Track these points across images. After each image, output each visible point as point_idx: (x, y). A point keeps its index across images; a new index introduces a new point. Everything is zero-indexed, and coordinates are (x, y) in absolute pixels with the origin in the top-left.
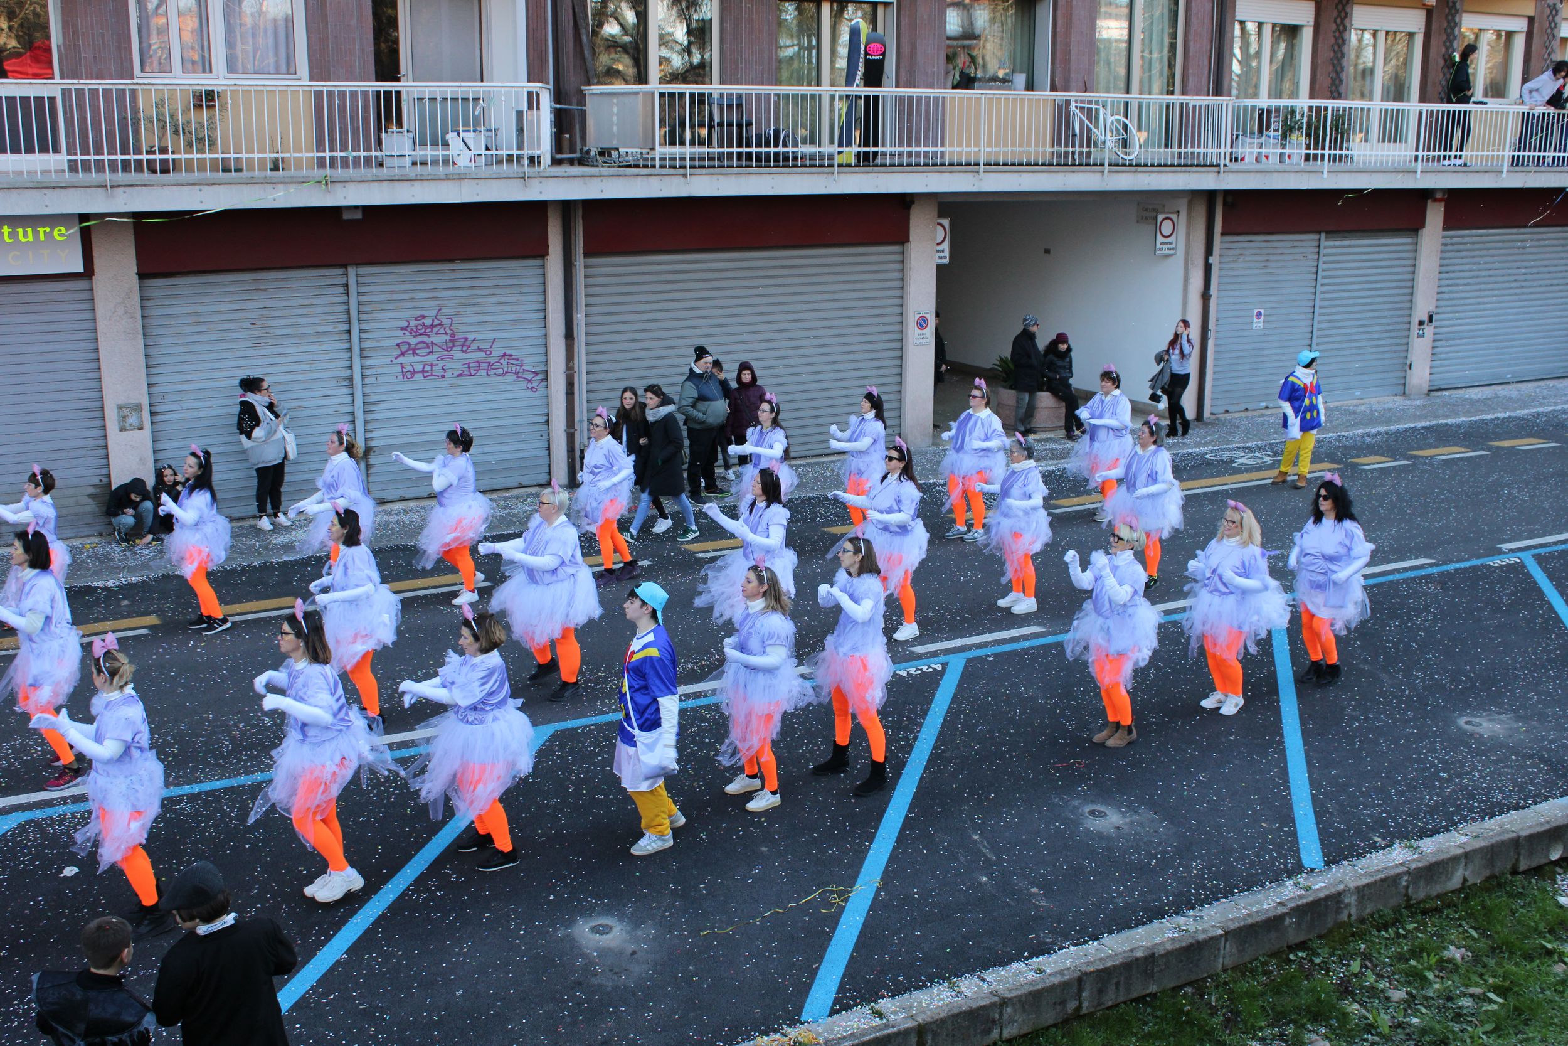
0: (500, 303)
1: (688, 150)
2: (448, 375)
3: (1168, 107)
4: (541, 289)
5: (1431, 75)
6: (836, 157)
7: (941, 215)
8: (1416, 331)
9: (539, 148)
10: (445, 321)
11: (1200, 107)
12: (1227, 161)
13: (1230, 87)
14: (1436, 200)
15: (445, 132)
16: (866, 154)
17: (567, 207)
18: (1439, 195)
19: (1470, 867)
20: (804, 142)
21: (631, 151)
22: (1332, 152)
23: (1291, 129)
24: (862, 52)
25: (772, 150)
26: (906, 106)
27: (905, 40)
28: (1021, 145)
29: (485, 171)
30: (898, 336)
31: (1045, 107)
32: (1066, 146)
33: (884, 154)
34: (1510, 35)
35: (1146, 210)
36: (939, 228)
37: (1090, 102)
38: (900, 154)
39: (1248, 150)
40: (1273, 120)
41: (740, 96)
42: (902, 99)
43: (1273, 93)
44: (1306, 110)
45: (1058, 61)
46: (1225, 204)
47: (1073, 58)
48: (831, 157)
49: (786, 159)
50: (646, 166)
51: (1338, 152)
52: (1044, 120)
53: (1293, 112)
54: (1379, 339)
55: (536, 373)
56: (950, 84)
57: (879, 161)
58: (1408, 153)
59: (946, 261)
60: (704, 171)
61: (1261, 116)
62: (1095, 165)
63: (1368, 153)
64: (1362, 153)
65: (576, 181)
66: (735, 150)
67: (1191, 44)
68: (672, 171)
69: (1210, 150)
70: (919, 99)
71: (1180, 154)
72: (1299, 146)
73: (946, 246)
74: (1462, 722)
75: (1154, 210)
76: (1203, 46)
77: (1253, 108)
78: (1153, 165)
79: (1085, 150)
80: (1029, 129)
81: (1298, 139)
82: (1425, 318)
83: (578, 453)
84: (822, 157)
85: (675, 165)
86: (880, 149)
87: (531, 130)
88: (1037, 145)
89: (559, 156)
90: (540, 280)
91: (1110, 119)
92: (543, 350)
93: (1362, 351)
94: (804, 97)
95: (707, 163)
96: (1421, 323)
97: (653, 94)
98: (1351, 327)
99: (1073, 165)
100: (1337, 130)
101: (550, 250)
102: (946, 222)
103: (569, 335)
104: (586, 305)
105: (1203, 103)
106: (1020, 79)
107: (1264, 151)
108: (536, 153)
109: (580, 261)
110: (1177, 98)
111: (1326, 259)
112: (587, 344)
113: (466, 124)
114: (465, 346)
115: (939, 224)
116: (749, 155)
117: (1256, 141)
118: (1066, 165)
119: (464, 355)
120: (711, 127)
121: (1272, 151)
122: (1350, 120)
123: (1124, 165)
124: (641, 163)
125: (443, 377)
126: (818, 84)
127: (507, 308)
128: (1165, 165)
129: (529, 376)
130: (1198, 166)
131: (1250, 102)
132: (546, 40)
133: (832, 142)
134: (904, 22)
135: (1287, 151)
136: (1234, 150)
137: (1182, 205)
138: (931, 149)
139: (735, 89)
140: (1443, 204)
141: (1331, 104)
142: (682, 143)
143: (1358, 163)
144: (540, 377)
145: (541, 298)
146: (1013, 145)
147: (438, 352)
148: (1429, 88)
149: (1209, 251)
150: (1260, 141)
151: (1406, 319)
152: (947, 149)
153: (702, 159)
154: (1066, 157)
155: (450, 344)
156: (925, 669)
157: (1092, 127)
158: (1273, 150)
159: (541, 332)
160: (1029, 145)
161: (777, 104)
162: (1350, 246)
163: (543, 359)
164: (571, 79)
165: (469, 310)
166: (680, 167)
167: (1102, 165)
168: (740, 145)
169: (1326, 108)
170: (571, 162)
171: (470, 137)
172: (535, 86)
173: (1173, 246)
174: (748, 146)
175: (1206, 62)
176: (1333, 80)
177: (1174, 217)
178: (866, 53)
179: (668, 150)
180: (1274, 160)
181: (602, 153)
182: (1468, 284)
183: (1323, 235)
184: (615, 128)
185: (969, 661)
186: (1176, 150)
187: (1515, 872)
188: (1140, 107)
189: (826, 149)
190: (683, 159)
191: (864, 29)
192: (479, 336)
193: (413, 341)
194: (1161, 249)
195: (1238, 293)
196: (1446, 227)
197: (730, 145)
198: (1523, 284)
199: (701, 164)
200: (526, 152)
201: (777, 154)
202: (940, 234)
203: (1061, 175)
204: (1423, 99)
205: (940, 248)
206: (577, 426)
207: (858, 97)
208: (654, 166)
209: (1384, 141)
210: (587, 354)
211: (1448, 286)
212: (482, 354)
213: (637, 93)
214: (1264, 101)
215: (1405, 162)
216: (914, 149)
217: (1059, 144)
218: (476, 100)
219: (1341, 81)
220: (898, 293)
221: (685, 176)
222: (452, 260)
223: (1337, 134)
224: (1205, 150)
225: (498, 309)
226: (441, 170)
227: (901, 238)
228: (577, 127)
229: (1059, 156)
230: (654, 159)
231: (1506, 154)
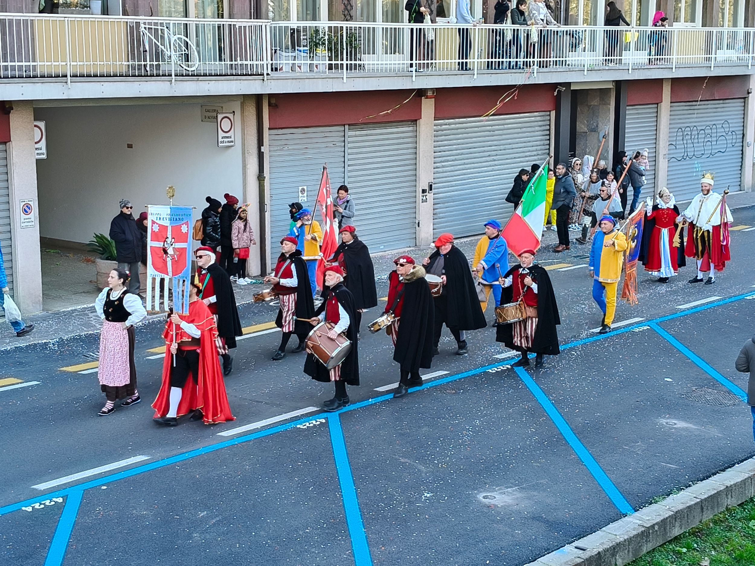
3: (219, 27)
7: (35, 120)
8: (421, 198)
11: (245, 27)
12: (269, 71)
13: (267, 10)
14: (427, 97)
18: (430, 93)
22: (349, 62)
23: (317, 45)
28: (101, 60)
30: (6, 221)
31: (119, 27)
32: (139, 60)
35: (208, 111)
36: (37, 130)
37: (156, 24)
39: (285, 62)
40: (302, 37)
43: (301, 16)
44: (327, 30)
46: (269, 105)
51: (353, 62)
52: (119, 39)
53: (317, 31)
54: (394, 205)
58: (405, 62)
59: (44, 157)
61: (292, 34)
62: (164, 75)
63: (376, 62)
64: (371, 62)
69: (255, 63)
71: (232, 65)
72: (323, 58)
73: (43, 144)
74: (480, 497)
75: (215, 111)
77: (286, 28)
78: (210, 75)
79: (155, 63)
80: (107, 47)
81: (322, 52)
82: (427, 188)
88: (114, 60)
91: (174, 38)
93: (383, 215)
96: (424, 191)
98: (373, 197)
99: (148, 76)
100: (351, 45)
102: (42, 125)
105: (247, 25)
106: (97, 5)
107: (296, 62)
110: (226, 21)
111: (350, 145)
115: (36, 126)
117: (290, 54)
118: (140, 75)
121: (303, 62)
122: (360, 37)
123: (187, 75)
128: (220, 75)
130: (246, 75)
131: (283, 24)
135: (315, 62)
136: (274, 62)
137: (236, 106)
138: (24, 64)
140: (433, 100)
141: (345, 24)
143: (369, 70)
149: (260, 142)
150: (293, 54)
151: (413, 189)
152: (38, 64)
154: (139, 69)
156: (47, 503)
157: (159, 44)
160: (108, 60)
162: (367, 135)
167: (170, 75)
169: (342, 28)
173: (232, 139)
177: (231, 116)
180: (305, 69)
182: (456, 160)
183: (347, 127)
185: (86, 492)
186: (229, 63)
188: (197, 26)
194: (221, 142)
195: (285, 175)
196: (436, 118)
198: (495, 158)
202: (37, 134)
203: (136, 85)
205: (37, 146)
209: (386, 53)
211: (441, 162)
214: (294, 23)
215: (403, 68)
217: (133, 59)
219: (352, 6)
220: (5, 184)
223: (351, 48)
224: (251, 62)
227: (4, 138)
229: (134, 68)
231: (476, 60)
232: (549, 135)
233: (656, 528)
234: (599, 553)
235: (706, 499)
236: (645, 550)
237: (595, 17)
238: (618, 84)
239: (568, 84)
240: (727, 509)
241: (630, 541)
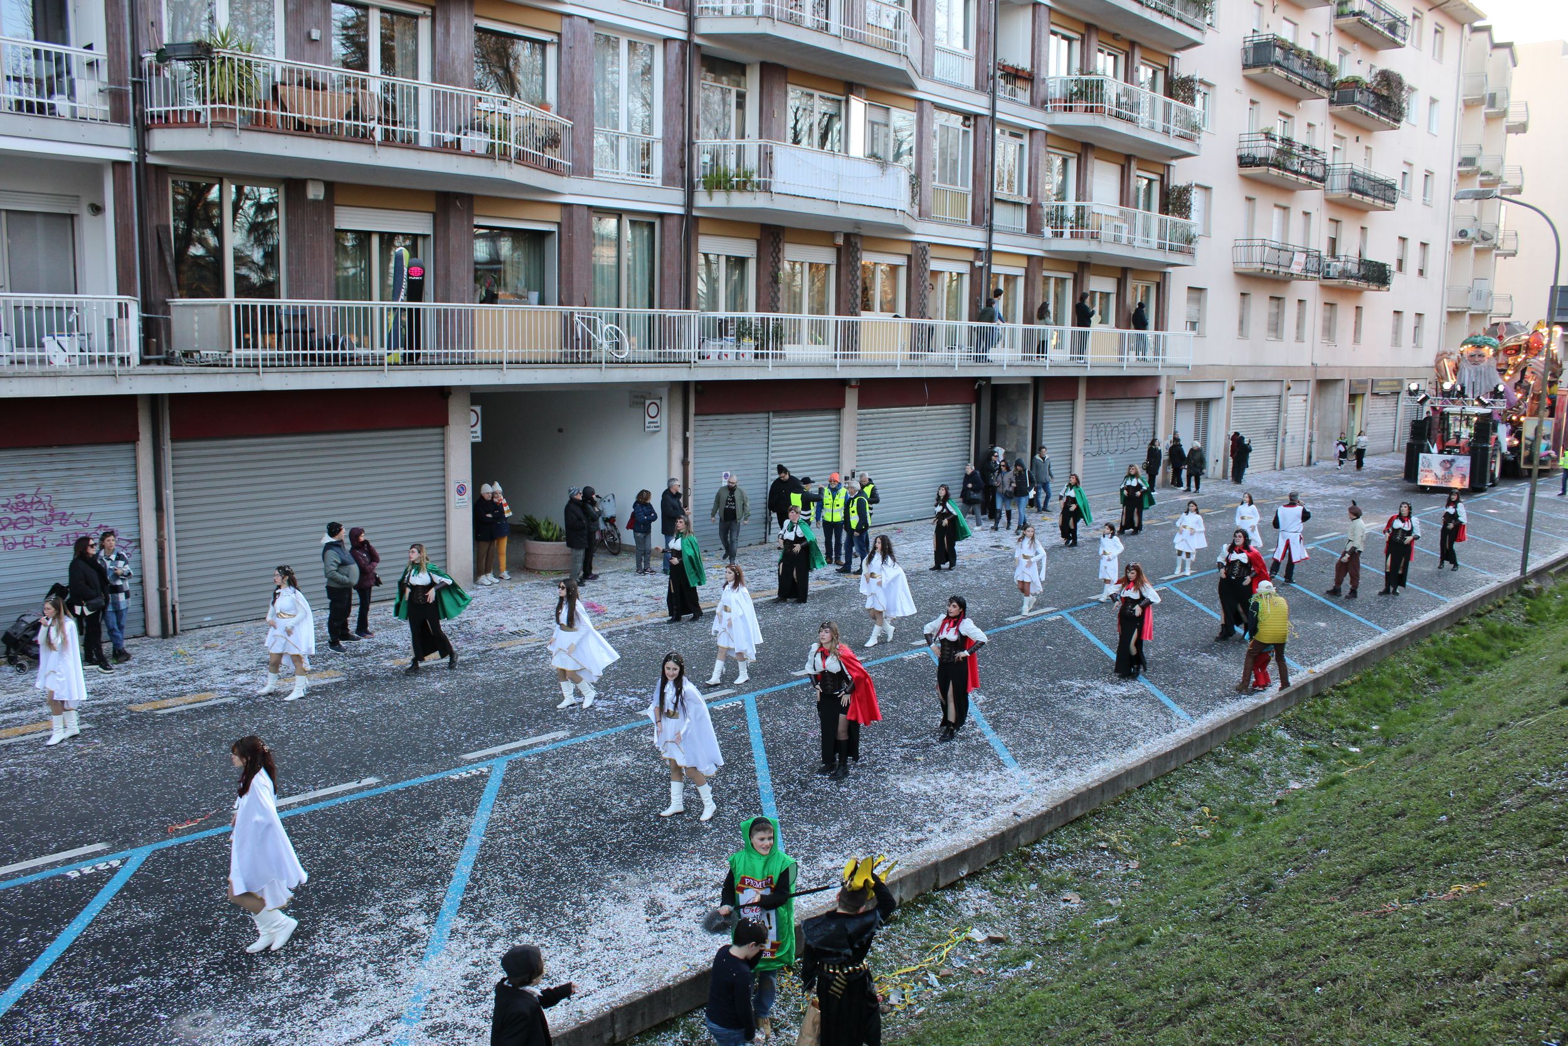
0: (95, 482)
1: (260, 352)
2: (48, 544)
3: (649, 318)
4: (133, 469)
5: (843, 296)
6: (386, 357)
7: (473, 403)
9: (128, 350)
10: (44, 499)
11: (674, 317)
12: (697, 359)
13: (697, 302)
14: (851, 387)
15: (41, 336)
16: (411, 355)
17: (154, 400)
18: (853, 383)
19: (904, 890)
20: (359, 345)
21: (211, 353)
22: (774, 352)
23: (743, 335)
24: (405, 273)
25: (332, 352)
26: (443, 317)
27: (440, 265)
28: (536, 348)
29: (79, 369)
30: (441, 501)
31: (554, 317)
32: (572, 348)
33: (425, 355)
34: (894, 268)
35: (636, 397)
36: (473, 414)
37: (589, 314)
38: (439, 355)
39: (712, 350)
40: (729, 327)
41: (304, 309)
42: (438, 311)
43: (729, 308)
44: (753, 320)
45: (563, 282)
46: (696, 392)
47: (575, 280)
48: (382, 358)
49: (344, 359)
50: (224, 366)
51: (778, 352)
52: (554, 327)
53: (744, 322)
55: (130, 541)
56: (478, 299)
57: (421, 360)
58: (829, 353)
59: (479, 440)
60: (274, 369)
61: (720, 324)
62: (595, 362)
63: (800, 352)
64: (796, 352)
65: (163, 378)
66: (301, 352)
67: (666, 270)
68: (247, 369)
69: (683, 351)
70: (453, 311)
71: (660, 353)
72: (749, 347)
73: (478, 428)
75: (642, 397)
76: (674, 272)
77: (714, 318)
78: (639, 362)
79: (587, 351)
80: (542, 335)
81: (749, 342)
82: (849, 475)
83: (169, 608)
84: (374, 357)
85: (250, 365)
86: (422, 351)
87: (120, 336)
88: (548, 347)
89: (147, 357)
90: (132, 462)
91: (606, 327)
92: (136, 521)
94: (358, 309)
95: (277, 363)
96: (846, 478)
97: (228, 306)
99: (578, 363)
100: (777, 335)
101: (141, 437)
102: (478, 409)
103: (159, 508)
104: (174, 483)
105: (677, 315)
106: (534, 296)
107: (723, 351)
108: (126, 354)
109: (168, 446)
110: (656, 311)
111: (774, 432)
112: (176, 515)
113: (60, 329)
114: (64, 518)
115: (472, 411)
116: (313, 357)
117: (717, 343)
118: (572, 363)
119: (62, 528)
120: (280, 333)
122: (786, 327)
123: (617, 362)
124: (220, 363)
125: (43, 547)
126: (370, 299)
127: (102, 486)
128: (650, 362)
129: (124, 544)
130: (674, 362)
131: (712, 314)
132: (134, 260)
133: (382, 346)
134: (439, 250)
135: (741, 351)
136: (701, 350)
137: (664, 393)
138: (463, 351)
139: (300, 302)
140: (857, 390)
141: (771, 315)
142: (255, 346)
143: (793, 359)
144: (133, 544)
145: (133, 477)
146: (530, 347)
147: (38, 525)
148: (842, 305)
149: (686, 428)
150: (721, 343)
152: (477, 351)
153: (272, 359)
154: (572, 356)
155: (49, 518)
156: (474, 772)
157: (591, 333)
158: (730, 350)
159: (134, 506)
160: (542, 348)
161: (335, 315)
162: (791, 422)
163: (134, 529)
164: (156, 294)
165: (67, 488)
166: (254, 366)
167: (600, 362)
168: (305, 348)
169: (768, 319)
170: (158, 362)
171: (65, 340)
172: (124, 298)
173: (658, 424)
174: (312, 348)
175: (677, 284)
176: (773, 300)
177: (658, 402)
178: (409, 275)
179: (243, 352)
180: (732, 357)
181: (186, 354)
182: (877, 449)
183: (771, 414)
184: (196, 334)
185: (511, 762)
186: (657, 351)
187: (936, 888)
188: (628, 318)
189: (378, 351)
190: (256, 360)
191: (406, 254)
192: (76, 511)
193: (14, 517)
194: (649, 427)
195: (709, 460)
196: (860, 407)
197: (296, 348)
199: (271, 364)
200: (116, 354)
201: (336, 356)
202: (473, 418)
203: (568, 371)
204: (838, 313)
205: (473, 429)
206: (168, 585)
207: (403, 310)
208: (231, 366)
209: (811, 343)
210: (176, 523)
211: (863, 451)
212: (80, 527)
213: (215, 305)
214: (722, 314)
215: (828, 359)
216: (450, 351)
217: (566, 346)
218: (70, 309)
219: (778, 299)
220: (440, 466)
221: (258, 373)
222: (50, 446)
223: (777, 338)
224: (679, 351)
225: (94, 487)
226: (38, 369)
227: (441, 422)
228: (163, 333)
230: (231, 360)
231: (899, 353)
232: (970, 427)
233: (1059, 809)
234: (1003, 834)
235: (1107, 782)
236: (1047, 830)
237: (1014, 315)
238: (1037, 380)
239: (988, 379)
240: (1127, 791)
241: (1033, 821)
